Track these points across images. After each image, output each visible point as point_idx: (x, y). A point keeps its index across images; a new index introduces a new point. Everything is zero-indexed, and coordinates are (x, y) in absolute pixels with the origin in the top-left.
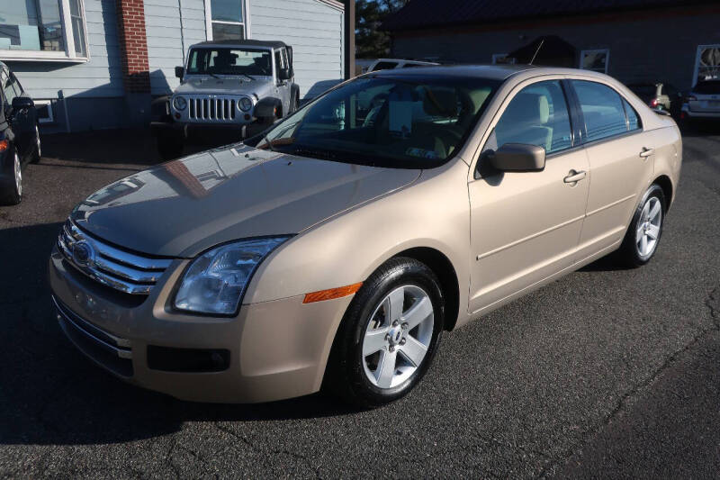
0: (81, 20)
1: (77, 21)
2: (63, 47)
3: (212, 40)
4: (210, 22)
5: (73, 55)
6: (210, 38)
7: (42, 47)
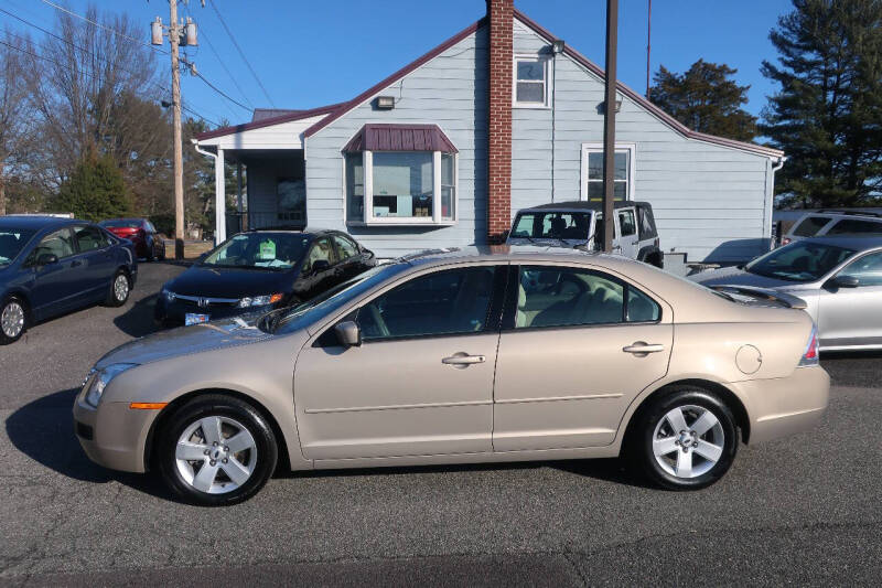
0: (454, 188)
1: (448, 190)
2: (430, 213)
3: (586, 199)
4: (586, 180)
5: (438, 219)
6: (585, 198)
7: (414, 214)
